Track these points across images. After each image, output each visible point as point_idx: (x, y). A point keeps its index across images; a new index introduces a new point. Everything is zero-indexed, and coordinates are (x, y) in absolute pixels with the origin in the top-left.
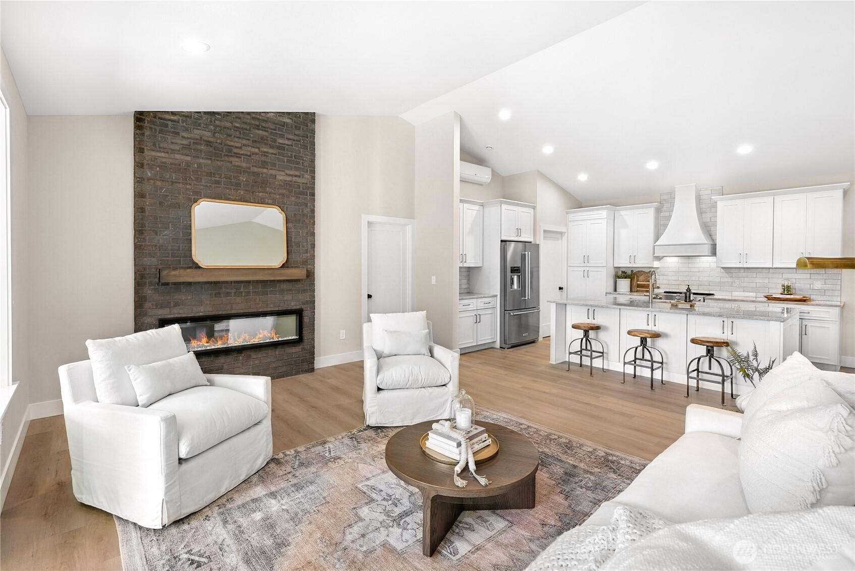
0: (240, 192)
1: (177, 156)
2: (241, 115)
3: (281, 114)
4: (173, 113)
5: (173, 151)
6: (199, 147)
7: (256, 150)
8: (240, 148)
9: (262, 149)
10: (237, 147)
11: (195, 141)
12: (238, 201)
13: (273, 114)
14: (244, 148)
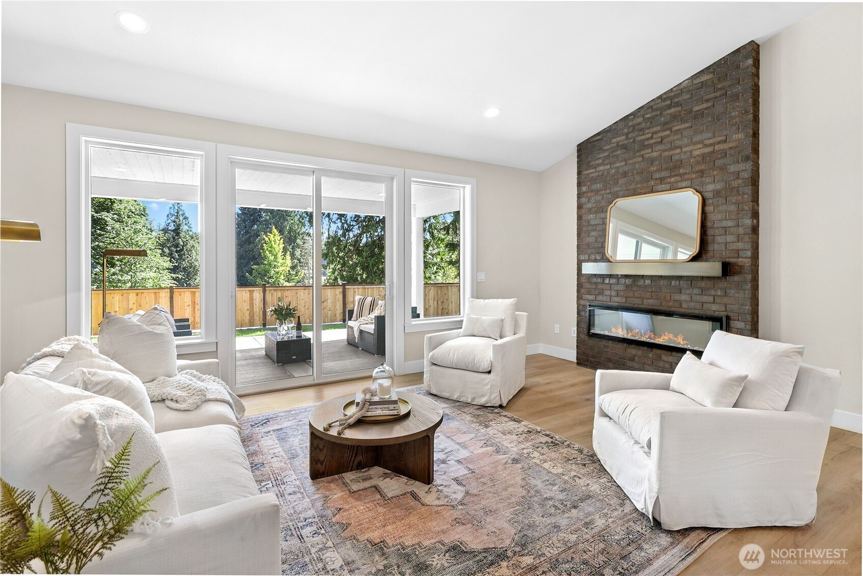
0: (651, 184)
1: (601, 168)
2: (651, 104)
3: (698, 75)
4: (598, 134)
5: (599, 165)
6: (615, 153)
7: (668, 132)
8: (652, 138)
9: (674, 129)
10: (648, 139)
11: (612, 150)
12: (649, 193)
13: (687, 81)
14: (655, 136)
